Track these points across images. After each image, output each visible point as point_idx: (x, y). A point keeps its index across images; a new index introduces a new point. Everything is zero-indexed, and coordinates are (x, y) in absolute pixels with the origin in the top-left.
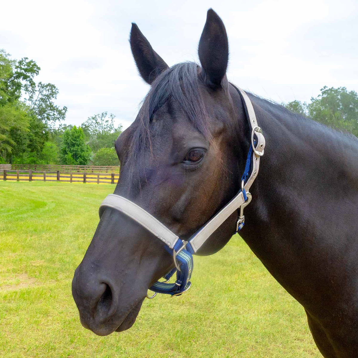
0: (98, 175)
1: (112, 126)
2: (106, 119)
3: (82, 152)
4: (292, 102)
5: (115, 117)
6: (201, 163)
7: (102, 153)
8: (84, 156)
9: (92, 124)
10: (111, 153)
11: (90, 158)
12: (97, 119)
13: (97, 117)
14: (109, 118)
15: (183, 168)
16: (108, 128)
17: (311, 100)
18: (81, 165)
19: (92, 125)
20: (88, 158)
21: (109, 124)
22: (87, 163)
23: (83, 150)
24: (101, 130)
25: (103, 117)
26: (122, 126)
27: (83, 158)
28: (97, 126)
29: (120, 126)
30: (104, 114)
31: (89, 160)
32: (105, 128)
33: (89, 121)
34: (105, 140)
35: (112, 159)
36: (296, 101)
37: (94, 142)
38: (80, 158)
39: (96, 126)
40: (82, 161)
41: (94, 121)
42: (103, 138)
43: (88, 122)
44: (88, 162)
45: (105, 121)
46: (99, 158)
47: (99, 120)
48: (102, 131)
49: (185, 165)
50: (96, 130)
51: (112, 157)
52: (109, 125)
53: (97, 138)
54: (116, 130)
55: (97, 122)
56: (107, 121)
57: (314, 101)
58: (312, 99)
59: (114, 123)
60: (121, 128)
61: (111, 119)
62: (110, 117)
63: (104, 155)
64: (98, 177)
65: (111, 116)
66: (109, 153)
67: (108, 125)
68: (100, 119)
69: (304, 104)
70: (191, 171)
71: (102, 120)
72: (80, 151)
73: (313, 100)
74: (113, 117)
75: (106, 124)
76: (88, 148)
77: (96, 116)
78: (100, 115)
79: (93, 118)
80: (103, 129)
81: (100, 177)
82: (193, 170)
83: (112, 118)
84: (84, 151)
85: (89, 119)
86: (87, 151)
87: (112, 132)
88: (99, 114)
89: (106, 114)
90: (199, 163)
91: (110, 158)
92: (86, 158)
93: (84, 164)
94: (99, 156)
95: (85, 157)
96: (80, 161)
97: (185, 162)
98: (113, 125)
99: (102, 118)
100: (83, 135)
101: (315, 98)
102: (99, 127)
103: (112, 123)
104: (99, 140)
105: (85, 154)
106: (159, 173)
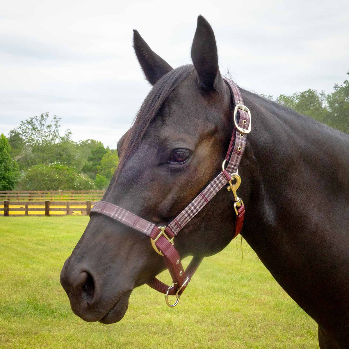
0: (27, 205)
1: (57, 134)
2: (48, 123)
3: (6, 172)
4: (305, 92)
5: (60, 120)
6: (187, 164)
7: (34, 173)
8: (9, 177)
9: (27, 131)
10: (48, 171)
11: (19, 180)
12: (34, 123)
13: (34, 120)
14: (52, 121)
15: (168, 168)
16: (51, 137)
17: (334, 87)
18: (4, 190)
19: (27, 133)
20: (15, 180)
21: (53, 130)
22: (13, 187)
23: (8, 168)
24: (40, 139)
25: (43, 120)
26: (70, 133)
27: (7, 181)
28: (34, 134)
29: (68, 133)
30: (44, 116)
31: (17, 182)
32: (46, 137)
33: (23, 126)
34: (46, 153)
35: (50, 181)
36: (310, 90)
37: (28, 157)
38: (2, 180)
39: (32, 133)
40: (6, 184)
41: (30, 127)
42: (42, 151)
43: (21, 128)
44: (16, 186)
45: (45, 126)
46: (30, 179)
47: (37, 125)
48: (42, 140)
49: (170, 166)
50: (33, 140)
51: (49, 178)
52: (52, 132)
53: (33, 151)
54: (63, 139)
55: (34, 128)
56: (49, 126)
57: (339, 89)
58: (336, 86)
59: (59, 129)
60: (70, 135)
61: (55, 123)
62: (54, 120)
63: (37, 176)
64: (27, 207)
65: (55, 118)
66: (45, 172)
67: (50, 131)
68: (39, 123)
69: (321, 94)
70: (177, 172)
71: (41, 124)
72: (3, 170)
73: (337, 88)
74: (58, 120)
75: (47, 130)
76: (14, 166)
77: (32, 119)
78: (38, 118)
79: (29, 123)
80: (43, 138)
81: (29, 207)
82: (179, 171)
83: (57, 122)
84: (8, 170)
85: (23, 123)
86: (14, 170)
87: (57, 141)
88: (36, 117)
89: (47, 115)
90: (184, 163)
91: (45, 180)
92: (13, 181)
93: (9, 189)
94: (29, 177)
95: (10, 179)
96: (3, 185)
97: (169, 163)
98: (57, 131)
99: (42, 122)
100: (7, 147)
101: (339, 85)
102: (37, 134)
103: (57, 129)
104: (36, 154)
105: (11, 174)
106: (146, 172)
